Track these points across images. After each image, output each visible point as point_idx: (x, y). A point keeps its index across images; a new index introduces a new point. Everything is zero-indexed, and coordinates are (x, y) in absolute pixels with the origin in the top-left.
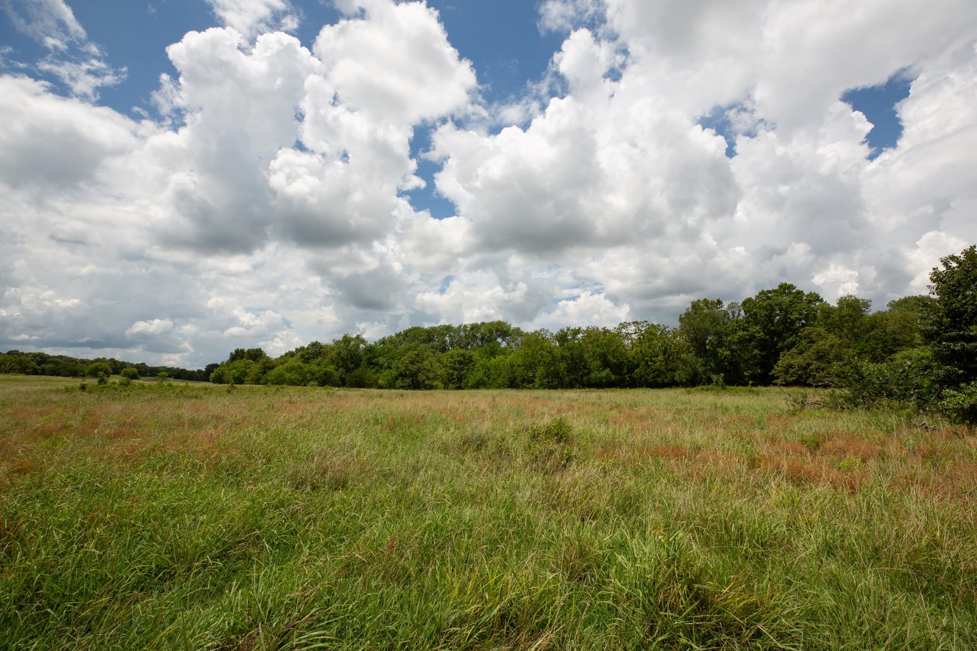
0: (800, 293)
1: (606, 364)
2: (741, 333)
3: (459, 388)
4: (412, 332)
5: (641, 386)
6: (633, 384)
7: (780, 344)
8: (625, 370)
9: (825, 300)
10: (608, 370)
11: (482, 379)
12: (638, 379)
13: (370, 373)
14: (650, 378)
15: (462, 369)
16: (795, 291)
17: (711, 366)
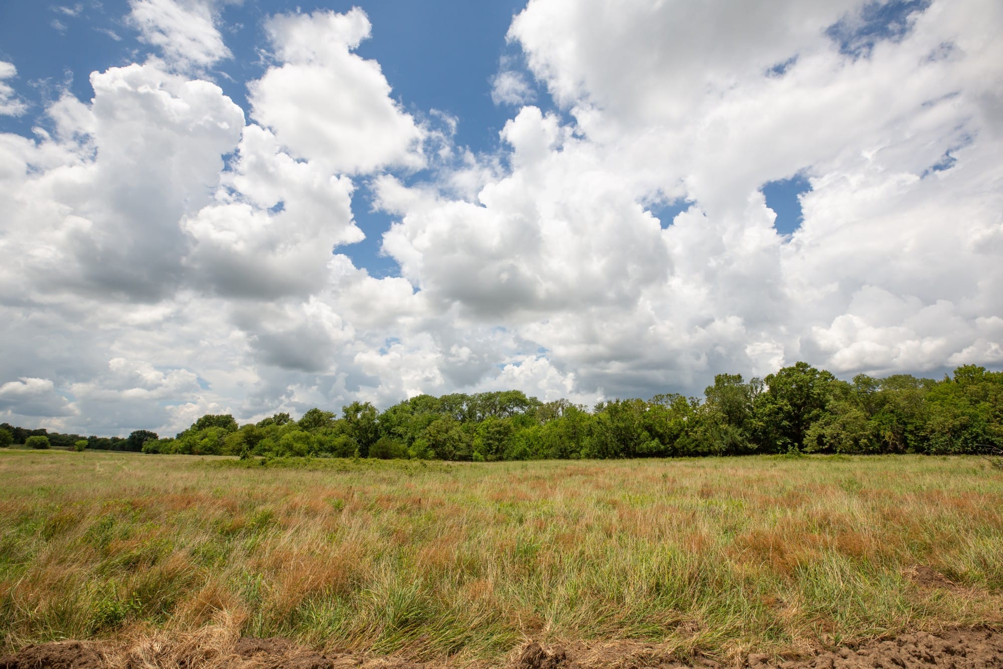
0: (814, 371)
1: (654, 435)
2: (770, 406)
3: (501, 459)
4: (422, 400)
5: (684, 454)
6: (675, 453)
7: (806, 416)
8: (668, 440)
9: (836, 378)
10: (657, 440)
11: (525, 450)
12: (680, 448)
13: (395, 444)
14: (691, 447)
15: (502, 440)
16: (809, 369)
17: (746, 436)
